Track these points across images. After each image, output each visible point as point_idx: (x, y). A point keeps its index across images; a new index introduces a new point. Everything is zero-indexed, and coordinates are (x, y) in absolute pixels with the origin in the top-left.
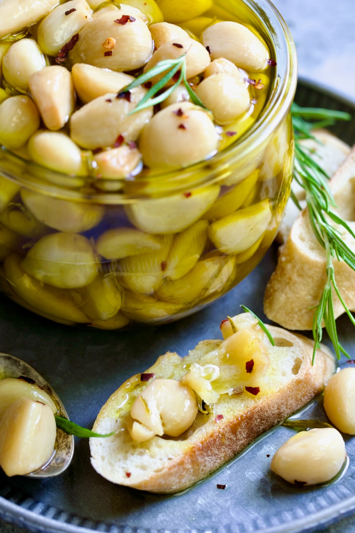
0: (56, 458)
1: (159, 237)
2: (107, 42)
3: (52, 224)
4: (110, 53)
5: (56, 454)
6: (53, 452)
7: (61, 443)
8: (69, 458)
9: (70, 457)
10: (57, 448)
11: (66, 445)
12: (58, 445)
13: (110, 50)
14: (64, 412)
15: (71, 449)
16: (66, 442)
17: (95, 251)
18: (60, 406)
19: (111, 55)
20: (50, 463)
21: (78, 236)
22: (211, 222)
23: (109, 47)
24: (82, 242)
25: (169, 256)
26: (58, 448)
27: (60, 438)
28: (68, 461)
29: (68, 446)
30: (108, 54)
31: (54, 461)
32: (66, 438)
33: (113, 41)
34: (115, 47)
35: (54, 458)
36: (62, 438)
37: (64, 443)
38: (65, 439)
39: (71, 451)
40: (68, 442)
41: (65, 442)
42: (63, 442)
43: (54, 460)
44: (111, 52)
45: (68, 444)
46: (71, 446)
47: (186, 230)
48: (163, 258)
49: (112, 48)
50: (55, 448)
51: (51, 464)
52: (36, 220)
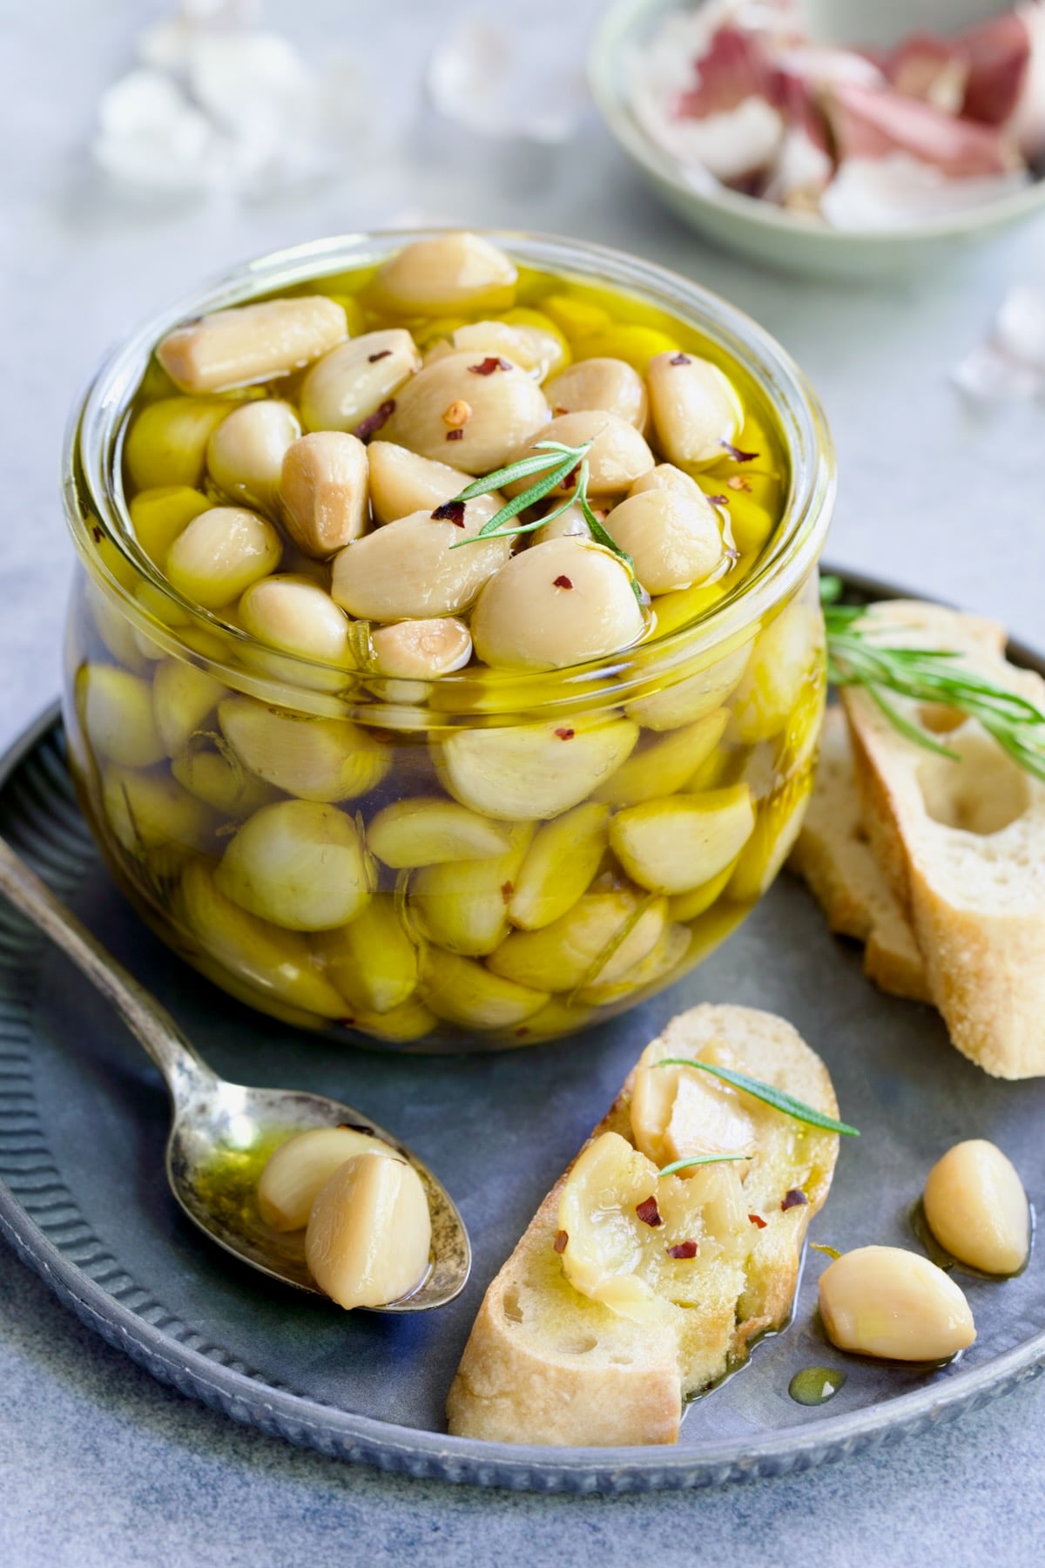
0: (435, 1276)
1: (501, 824)
2: (453, 409)
3: (280, 780)
4: (458, 433)
5: (435, 1269)
6: (428, 1267)
7: (441, 1249)
8: (464, 1272)
9: (466, 1269)
10: (433, 1259)
11: (455, 1251)
12: (435, 1254)
13: (460, 428)
14: (439, 1189)
15: (466, 1256)
16: (453, 1244)
17: (364, 846)
18: (430, 1178)
19: (461, 438)
20: (424, 1286)
21: (330, 810)
22: (614, 810)
23: (457, 420)
24: (339, 823)
25: (521, 870)
26: (436, 1259)
27: (438, 1240)
28: (463, 1278)
29: (458, 1251)
30: (454, 435)
31: (432, 1283)
32: (452, 1237)
33: (465, 408)
34: (468, 420)
35: (431, 1277)
36: (442, 1240)
37: (448, 1248)
38: (450, 1240)
39: (465, 1258)
40: (456, 1245)
41: (450, 1244)
42: (445, 1247)
43: (432, 1280)
44: (461, 431)
45: (458, 1247)
46: (465, 1250)
47: (562, 815)
48: (507, 876)
49: (463, 422)
50: (430, 1260)
51: (427, 1288)
52: (245, 768)
